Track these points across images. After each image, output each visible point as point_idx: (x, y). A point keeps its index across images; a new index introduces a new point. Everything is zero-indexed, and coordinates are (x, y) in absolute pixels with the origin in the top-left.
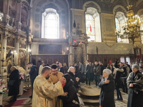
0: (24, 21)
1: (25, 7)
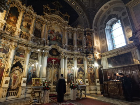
1: (88, 33)
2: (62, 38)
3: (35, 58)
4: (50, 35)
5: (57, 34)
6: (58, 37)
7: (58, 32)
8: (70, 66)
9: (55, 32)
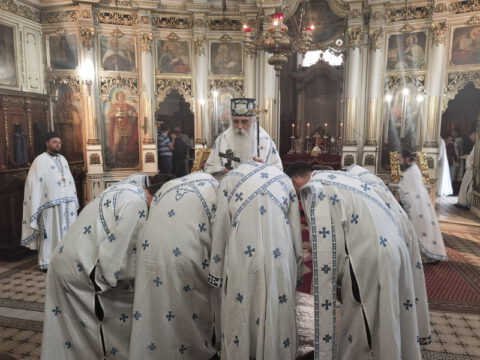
3: (232, 64)
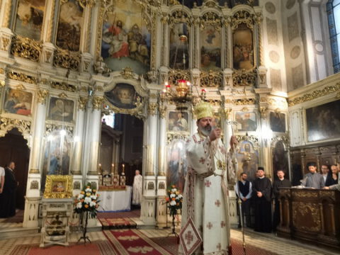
0: (243, 59)
1: (242, 23)
2: (149, 49)
4: (108, 40)
5: (131, 34)
6: (134, 44)
7: (135, 28)
8: (176, 137)
9: (124, 27)
